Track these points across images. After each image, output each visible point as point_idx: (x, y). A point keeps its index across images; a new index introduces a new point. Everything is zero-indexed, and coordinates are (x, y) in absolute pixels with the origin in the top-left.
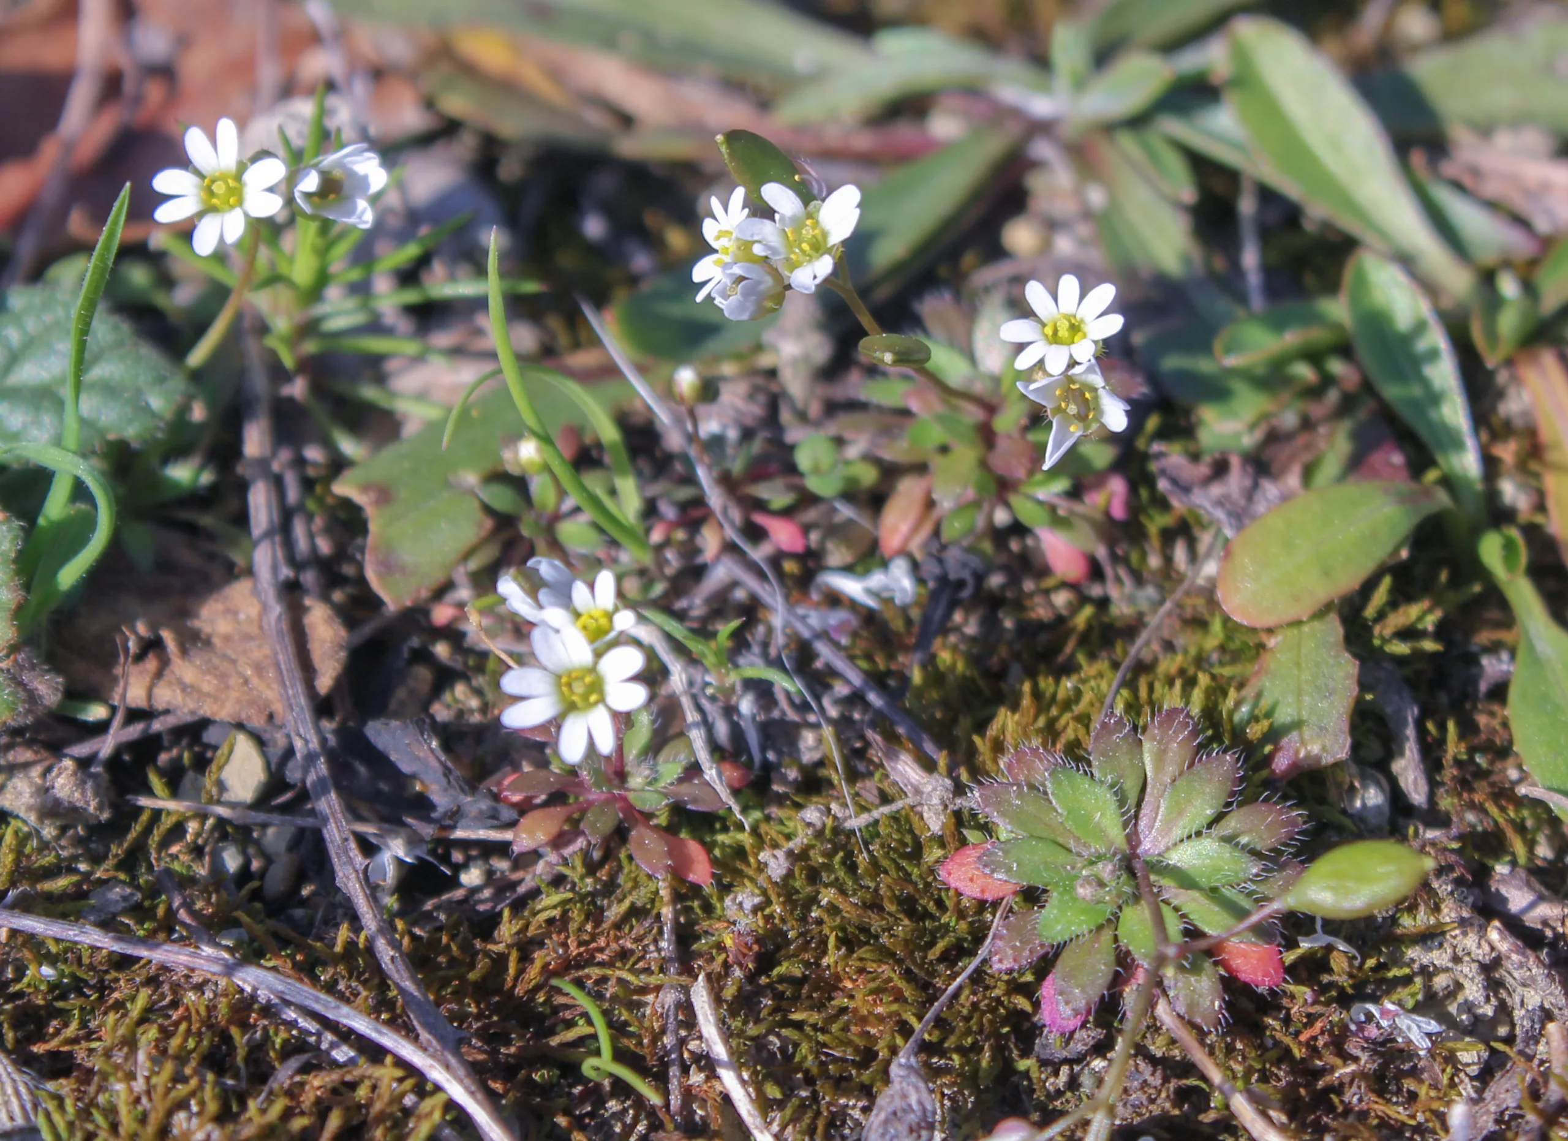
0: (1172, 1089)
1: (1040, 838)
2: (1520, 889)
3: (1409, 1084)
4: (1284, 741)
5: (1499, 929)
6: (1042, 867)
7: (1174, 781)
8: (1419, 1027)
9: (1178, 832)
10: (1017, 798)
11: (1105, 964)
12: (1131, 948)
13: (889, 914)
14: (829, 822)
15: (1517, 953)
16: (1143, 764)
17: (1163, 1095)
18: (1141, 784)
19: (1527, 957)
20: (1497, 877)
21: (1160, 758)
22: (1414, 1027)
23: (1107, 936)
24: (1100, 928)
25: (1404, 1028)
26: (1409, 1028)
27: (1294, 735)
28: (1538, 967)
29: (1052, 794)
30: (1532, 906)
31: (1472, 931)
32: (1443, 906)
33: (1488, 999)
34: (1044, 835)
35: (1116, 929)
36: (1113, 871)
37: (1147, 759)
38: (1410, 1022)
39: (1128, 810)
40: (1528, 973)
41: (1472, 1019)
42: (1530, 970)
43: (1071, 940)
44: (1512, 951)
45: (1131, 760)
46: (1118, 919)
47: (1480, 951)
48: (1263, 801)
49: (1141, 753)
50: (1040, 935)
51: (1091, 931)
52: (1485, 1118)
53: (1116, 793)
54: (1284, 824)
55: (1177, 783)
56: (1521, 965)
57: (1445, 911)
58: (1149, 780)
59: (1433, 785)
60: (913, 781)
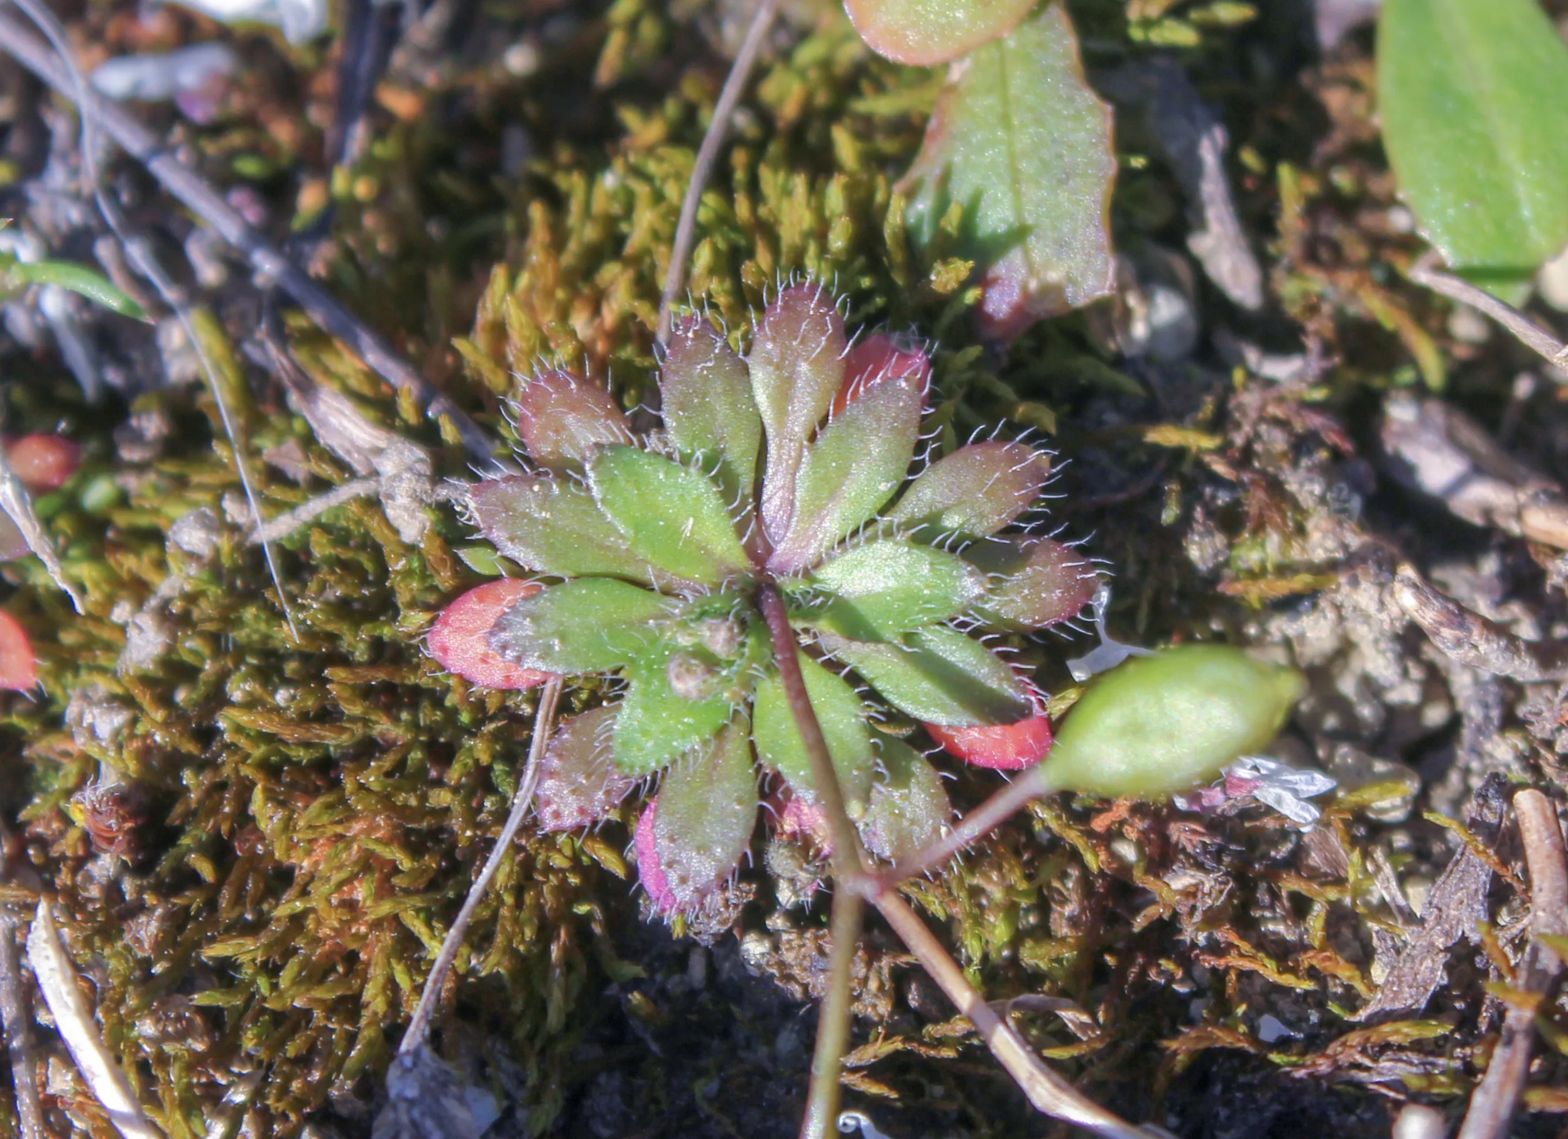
0: (886, 971)
1: (595, 576)
2: (1436, 449)
3: (1290, 884)
4: (999, 269)
5: (1415, 586)
6: (604, 634)
7: (813, 438)
8: (1295, 792)
9: (833, 525)
10: (542, 508)
11: (739, 801)
12: (780, 767)
13: (353, 719)
14: (224, 543)
15: (1450, 625)
16: (755, 406)
17: (873, 985)
18: (756, 445)
19: (1469, 631)
20: (1395, 427)
21: (783, 394)
22: (1288, 797)
23: (735, 748)
24: (720, 733)
25: (1271, 802)
26: (1279, 800)
27: (1015, 256)
28: (1488, 641)
29: (603, 501)
30: (1460, 483)
31: (1366, 574)
32: (1310, 525)
33: (1405, 674)
34: (599, 568)
35: (750, 733)
36: (731, 639)
37: (762, 398)
38: (1278, 791)
39: (743, 505)
40: (1472, 653)
41: (1382, 713)
42: (1475, 647)
43: (674, 762)
44: (1441, 624)
45: (733, 405)
46: (751, 706)
47: (1384, 616)
48: (973, 443)
49: (750, 389)
50: (618, 764)
51: (705, 743)
52: (1428, 963)
53: (715, 480)
54: (1018, 481)
55: (820, 442)
56: (1459, 643)
57: (1315, 536)
58: (771, 432)
59: (1265, 262)
60: (360, 443)
